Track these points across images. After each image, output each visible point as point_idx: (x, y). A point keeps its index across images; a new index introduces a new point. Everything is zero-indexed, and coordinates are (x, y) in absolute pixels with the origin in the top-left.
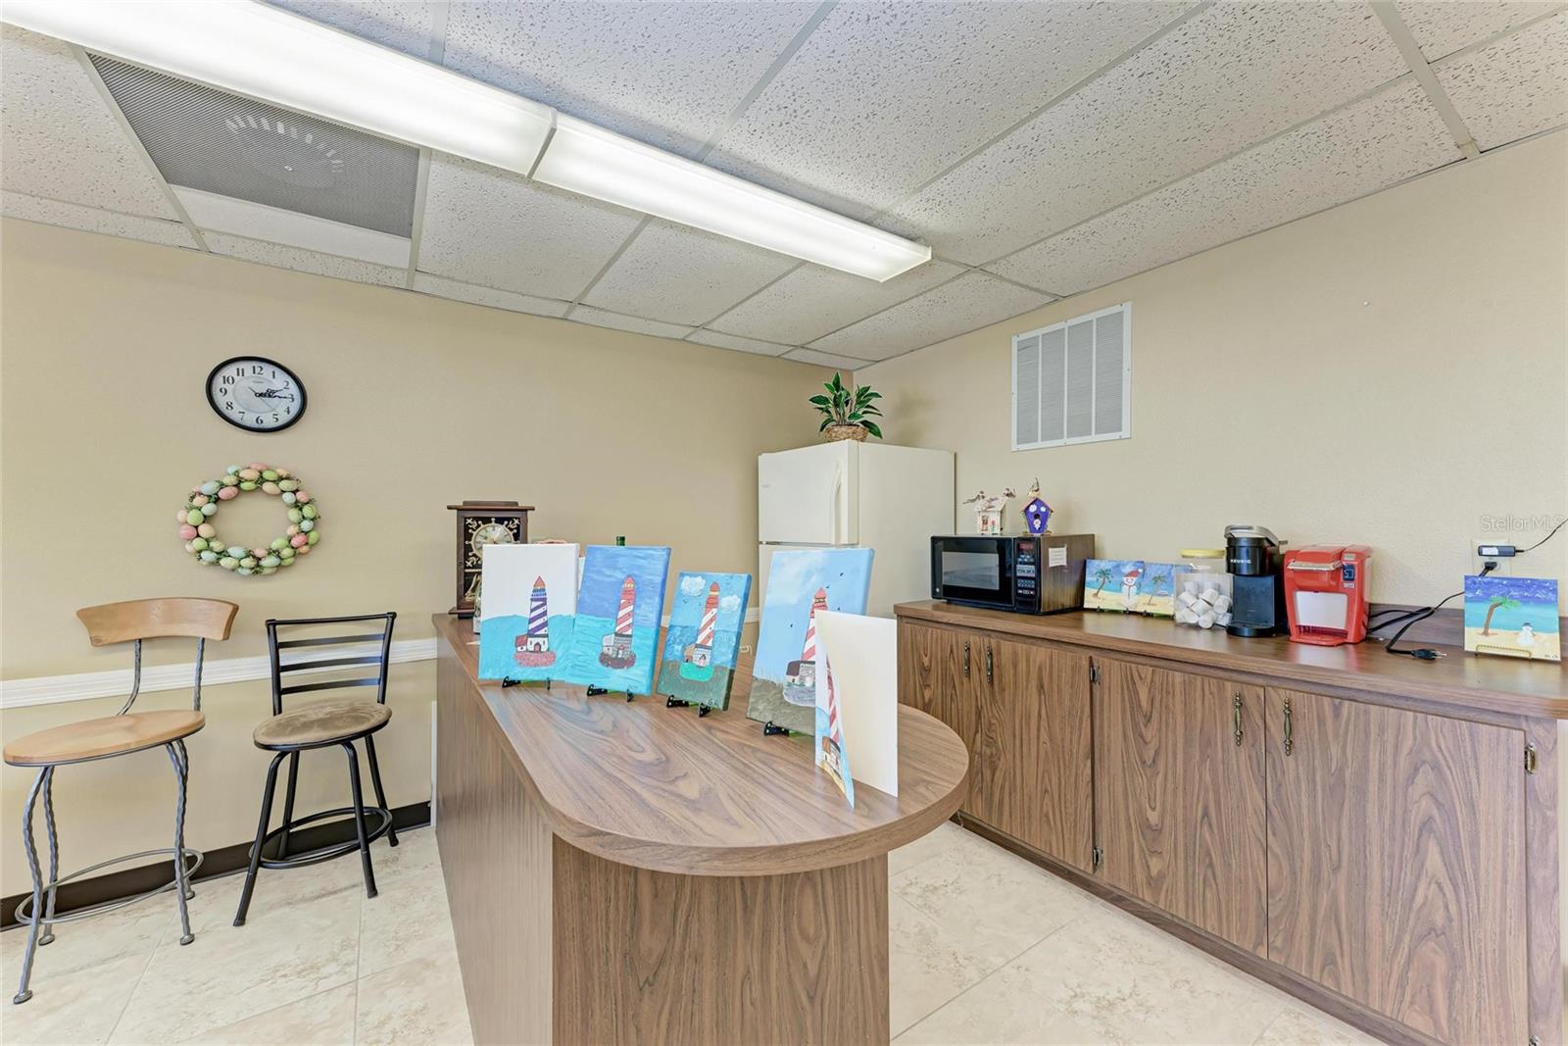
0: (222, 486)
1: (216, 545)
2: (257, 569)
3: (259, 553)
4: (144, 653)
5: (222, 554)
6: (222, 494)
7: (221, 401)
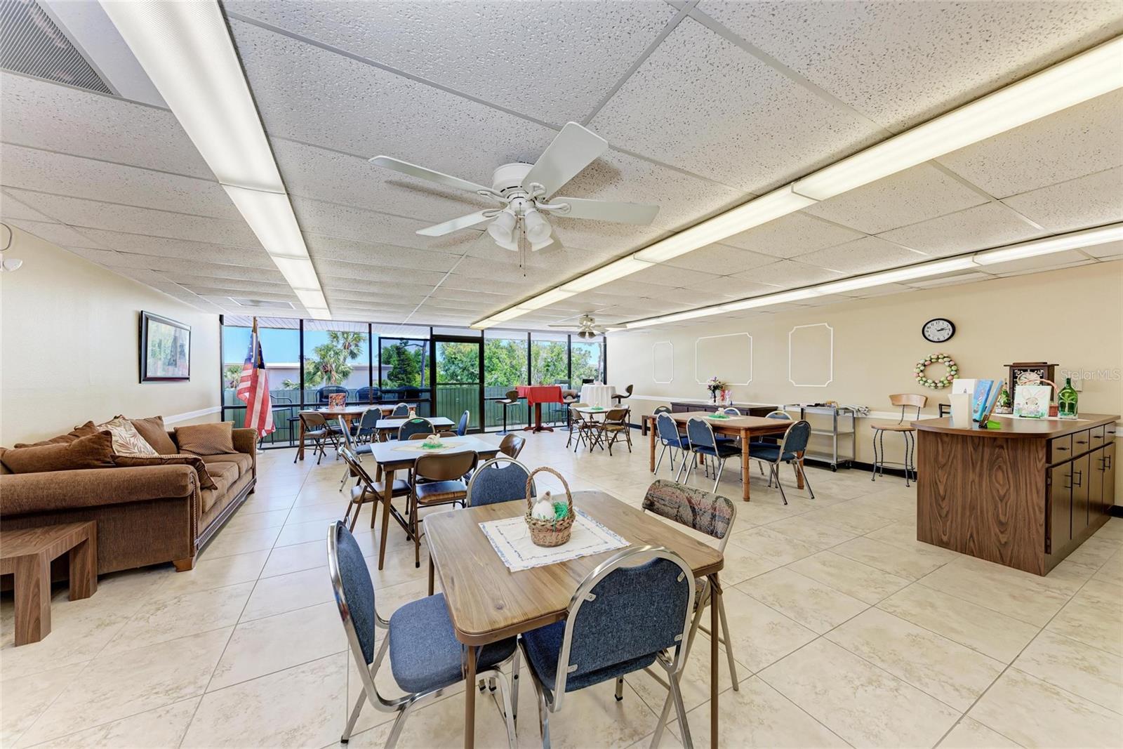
0: (926, 361)
1: (924, 379)
2: (936, 387)
3: (936, 382)
4: (905, 409)
5: (926, 382)
6: (926, 363)
7: (927, 334)
